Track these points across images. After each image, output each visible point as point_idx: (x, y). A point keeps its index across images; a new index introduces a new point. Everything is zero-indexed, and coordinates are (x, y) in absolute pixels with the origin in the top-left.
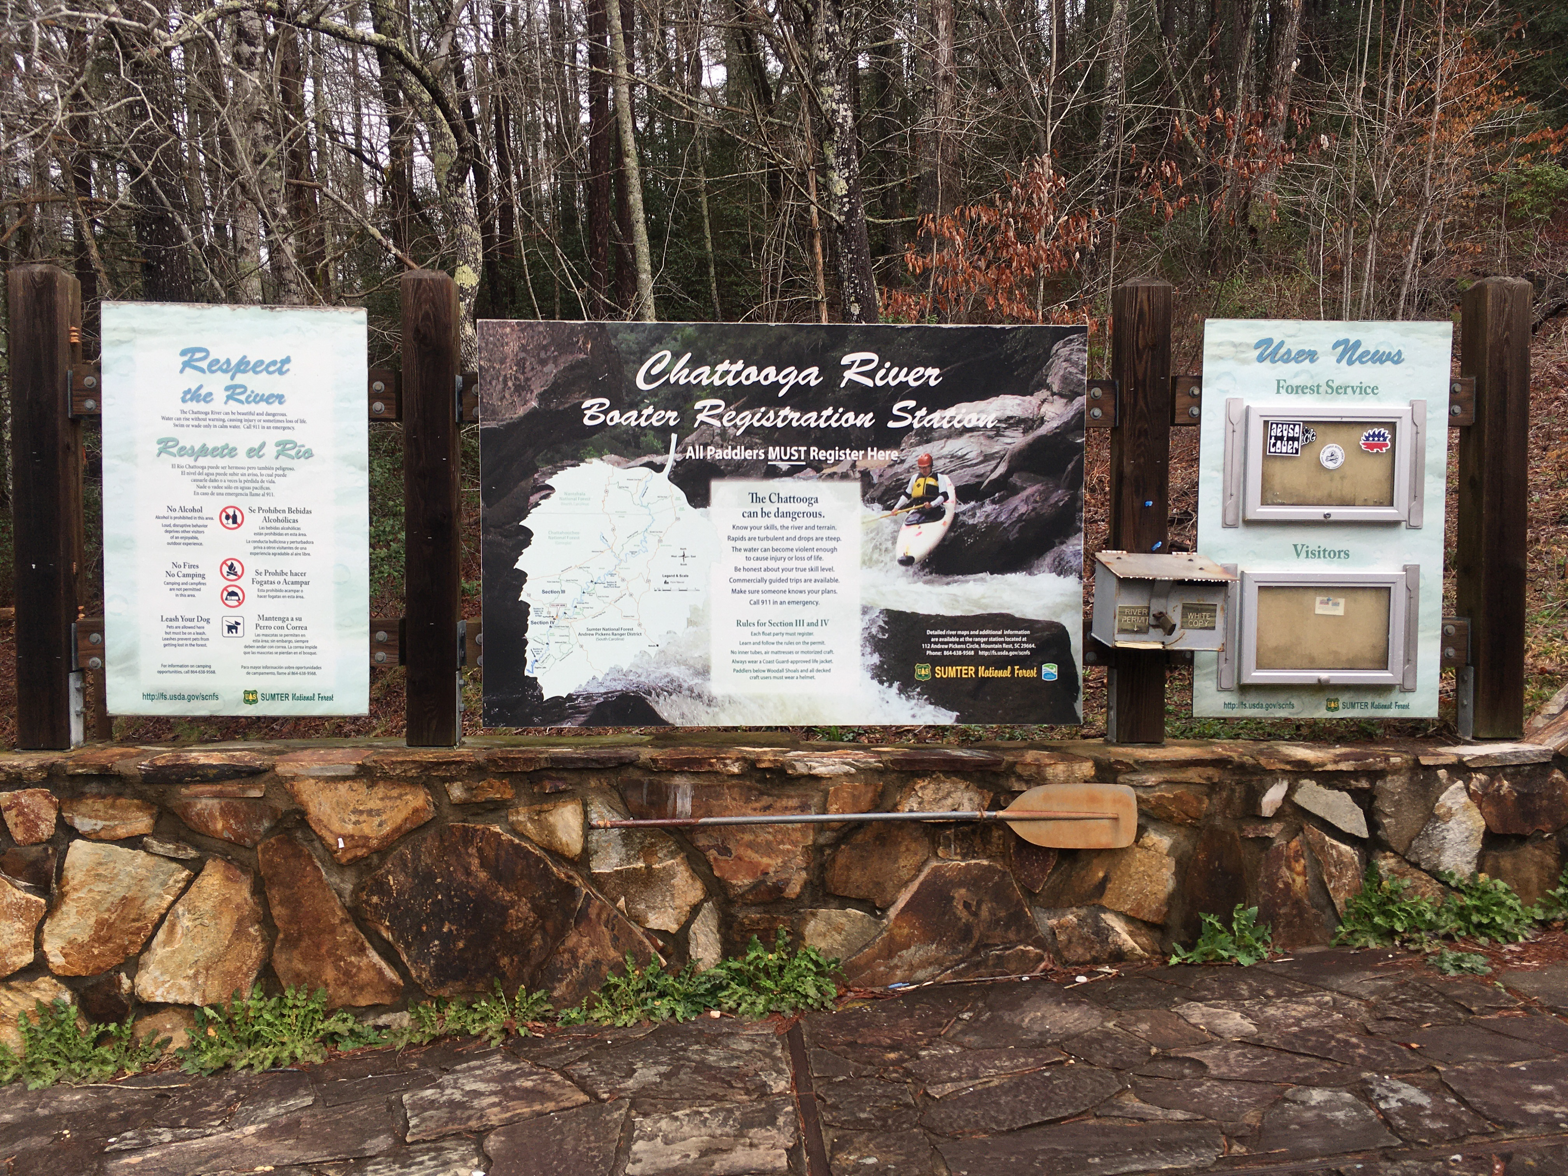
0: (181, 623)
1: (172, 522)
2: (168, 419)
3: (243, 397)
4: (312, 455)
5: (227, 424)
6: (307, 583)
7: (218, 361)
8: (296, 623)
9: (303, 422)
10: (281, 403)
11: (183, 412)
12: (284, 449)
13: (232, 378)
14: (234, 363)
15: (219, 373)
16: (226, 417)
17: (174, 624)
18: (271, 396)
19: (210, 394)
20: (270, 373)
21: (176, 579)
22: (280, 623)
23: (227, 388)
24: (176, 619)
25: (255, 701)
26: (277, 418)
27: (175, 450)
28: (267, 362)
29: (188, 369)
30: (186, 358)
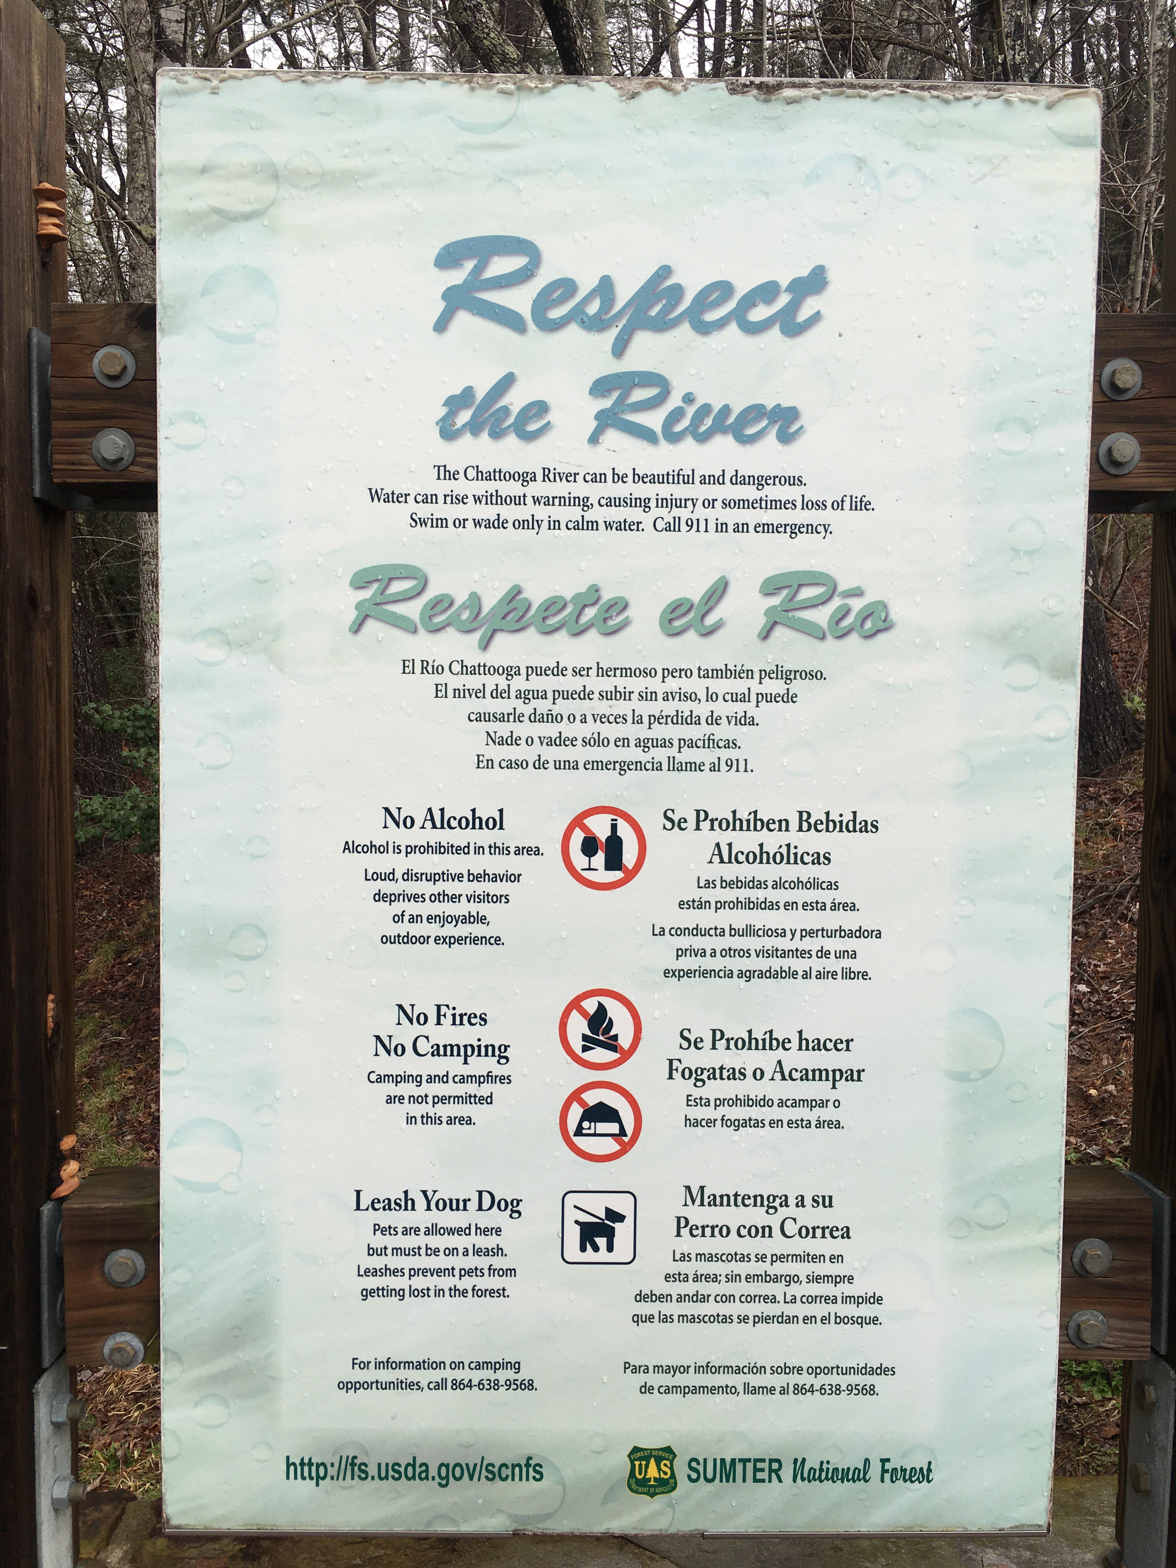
0: (421, 1217)
1: (399, 863)
2: (392, 498)
3: (654, 420)
4: (886, 626)
5: (596, 514)
6: (854, 1076)
7: (567, 287)
8: (812, 1216)
9: (861, 505)
10: (785, 438)
11: (445, 473)
12: (791, 606)
13: (620, 349)
14: (624, 294)
15: (573, 329)
16: (594, 492)
17: (399, 1219)
18: (755, 412)
19: (540, 408)
20: (753, 329)
21: (409, 1064)
22: (757, 1216)
23: (600, 388)
24: (407, 1203)
25: (667, 1485)
26: (773, 492)
27: (413, 610)
28: (742, 289)
29: (463, 319)
30: (457, 277)
